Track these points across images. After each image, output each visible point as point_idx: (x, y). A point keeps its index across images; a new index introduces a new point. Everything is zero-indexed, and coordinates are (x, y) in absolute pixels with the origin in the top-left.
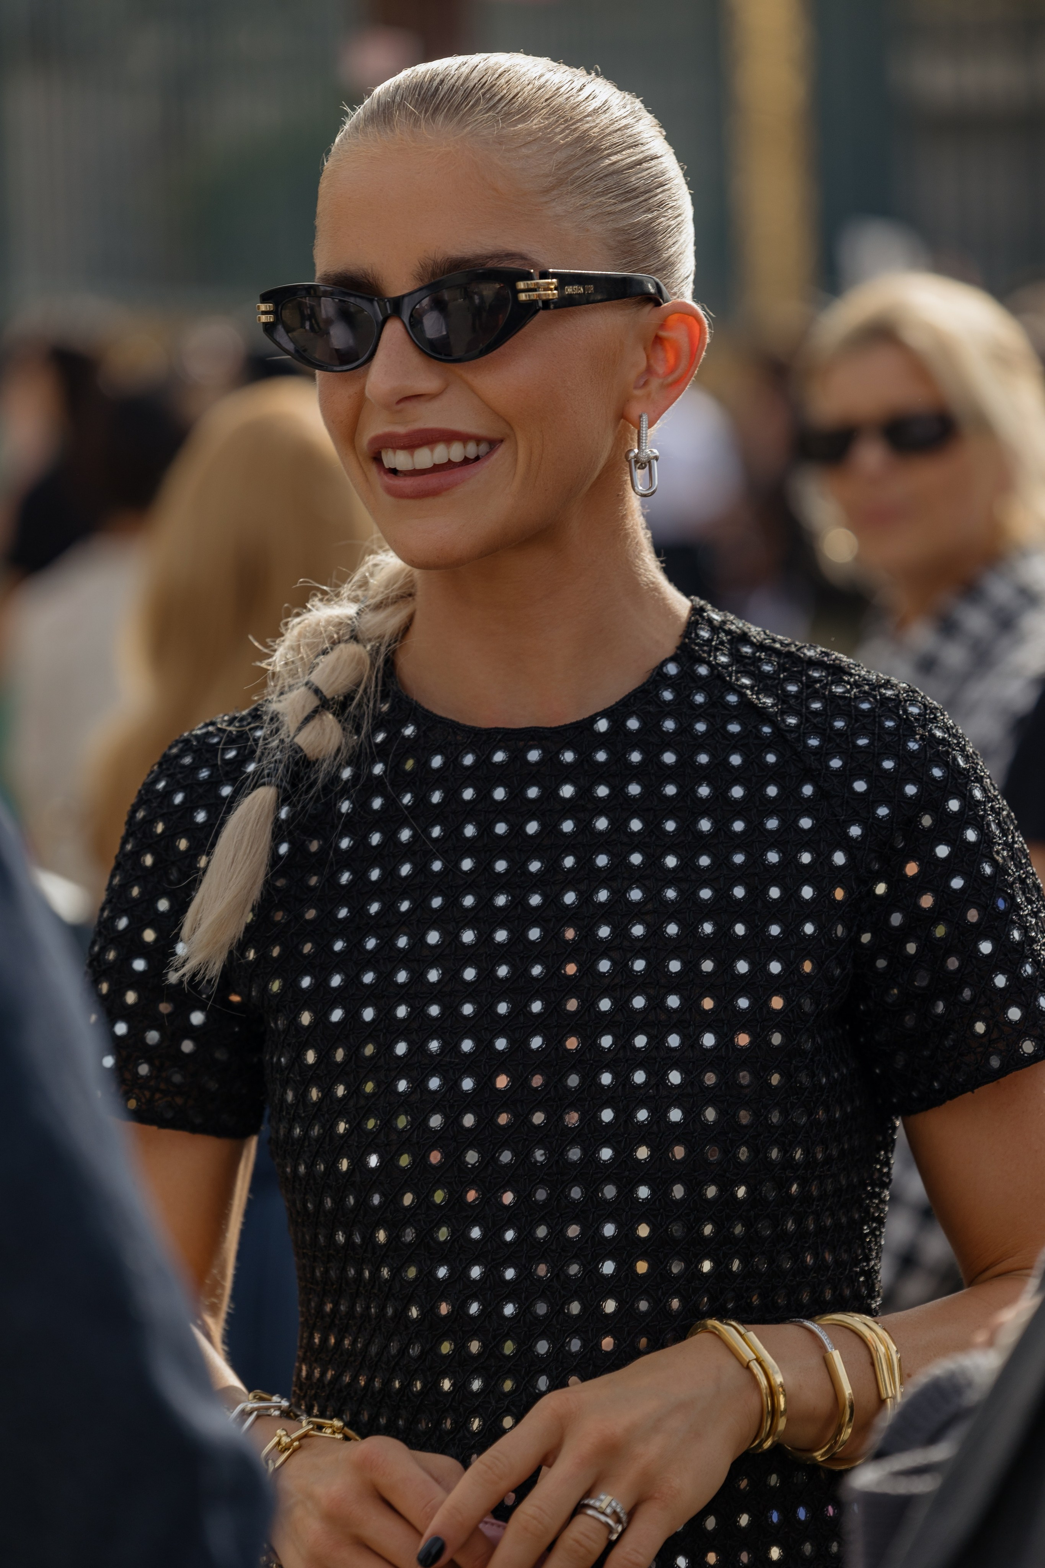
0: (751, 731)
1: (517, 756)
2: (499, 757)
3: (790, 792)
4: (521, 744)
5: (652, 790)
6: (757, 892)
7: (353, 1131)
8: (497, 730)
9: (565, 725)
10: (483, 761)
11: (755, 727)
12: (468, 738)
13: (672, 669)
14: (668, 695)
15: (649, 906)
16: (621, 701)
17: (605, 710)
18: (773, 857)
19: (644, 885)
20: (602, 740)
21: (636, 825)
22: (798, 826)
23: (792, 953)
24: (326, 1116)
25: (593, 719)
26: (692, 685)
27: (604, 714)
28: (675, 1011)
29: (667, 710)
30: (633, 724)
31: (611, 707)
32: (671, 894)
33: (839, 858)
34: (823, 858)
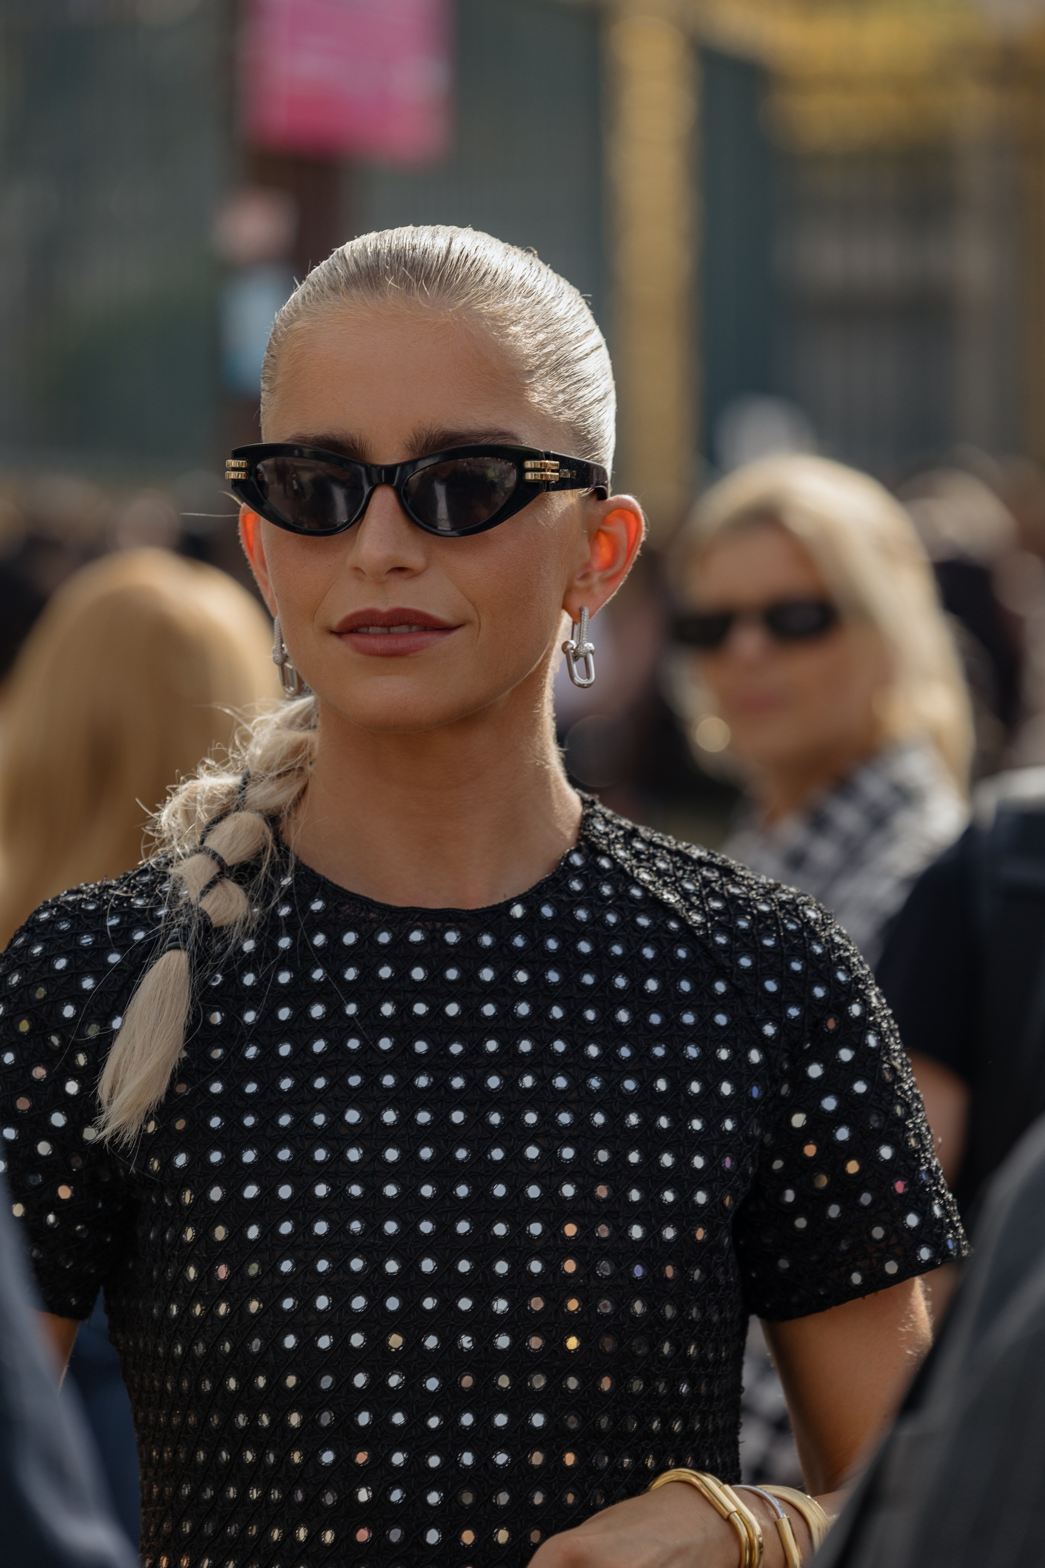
0: (660, 926)
1: (434, 938)
2: (416, 936)
3: (703, 988)
4: (439, 925)
5: (570, 978)
6: (678, 1086)
7: (267, 1311)
8: (415, 910)
9: (483, 909)
10: (400, 940)
11: (664, 922)
12: (384, 915)
13: (577, 860)
14: (576, 885)
15: (574, 1095)
16: (534, 888)
17: (519, 896)
18: (692, 1052)
19: (568, 1073)
20: (518, 926)
21: (557, 1012)
22: (714, 1022)
23: (715, 1148)
24: (236, 1295)
25: (509, 905)
26: (598, 877)
27: (520, 899)
28: (605, 1201)
29: (576, 900)
30: (547, 911)
31: (526, 893)
32: (595, 1083)
33: (755, 1056)
34: (740, 1056)
